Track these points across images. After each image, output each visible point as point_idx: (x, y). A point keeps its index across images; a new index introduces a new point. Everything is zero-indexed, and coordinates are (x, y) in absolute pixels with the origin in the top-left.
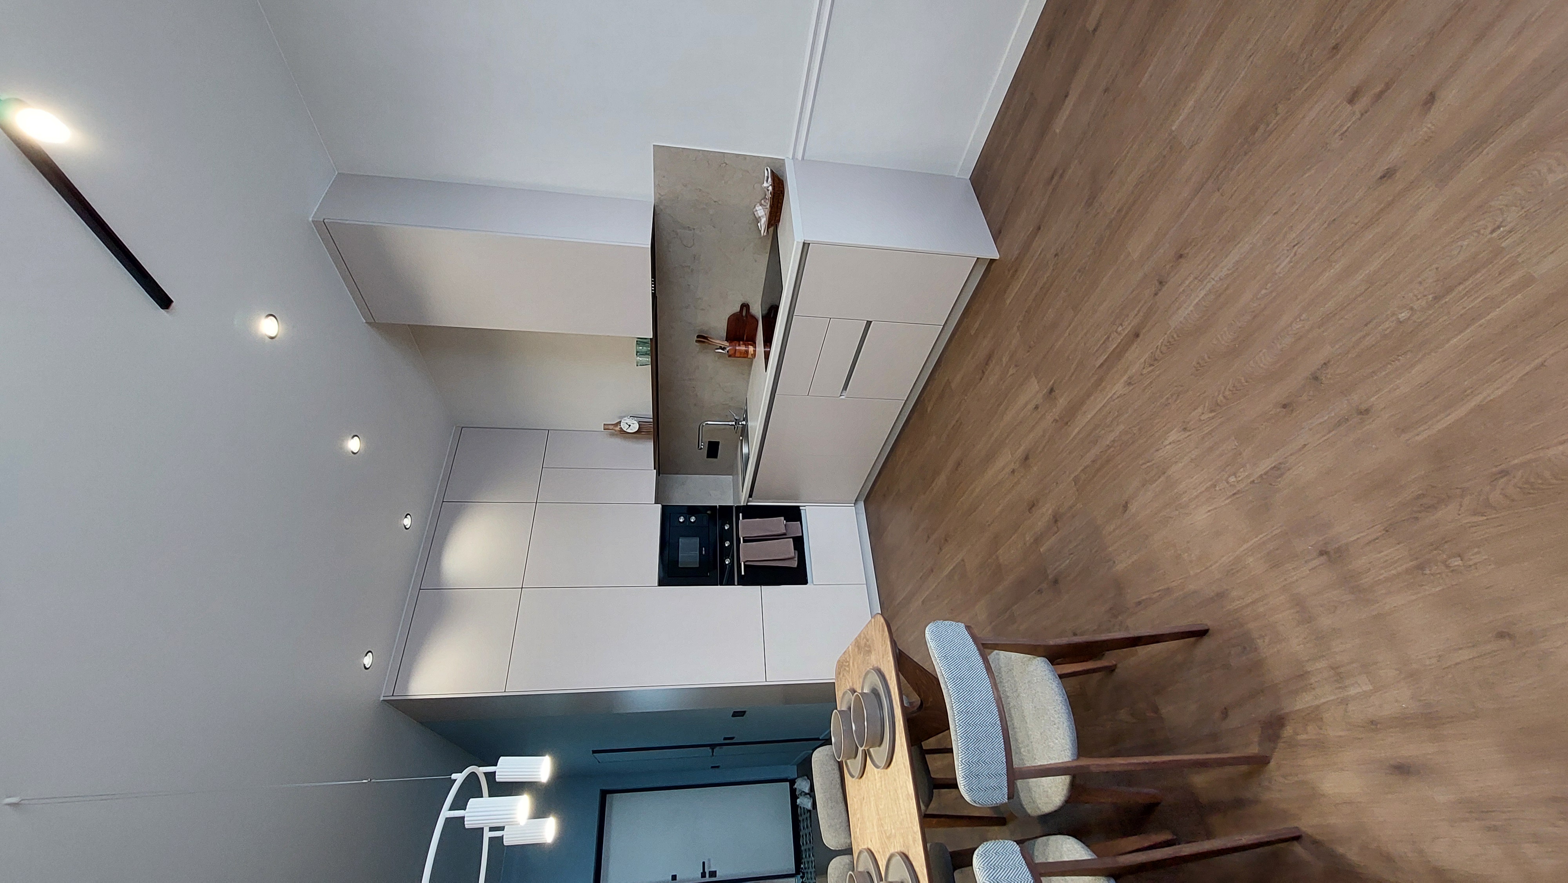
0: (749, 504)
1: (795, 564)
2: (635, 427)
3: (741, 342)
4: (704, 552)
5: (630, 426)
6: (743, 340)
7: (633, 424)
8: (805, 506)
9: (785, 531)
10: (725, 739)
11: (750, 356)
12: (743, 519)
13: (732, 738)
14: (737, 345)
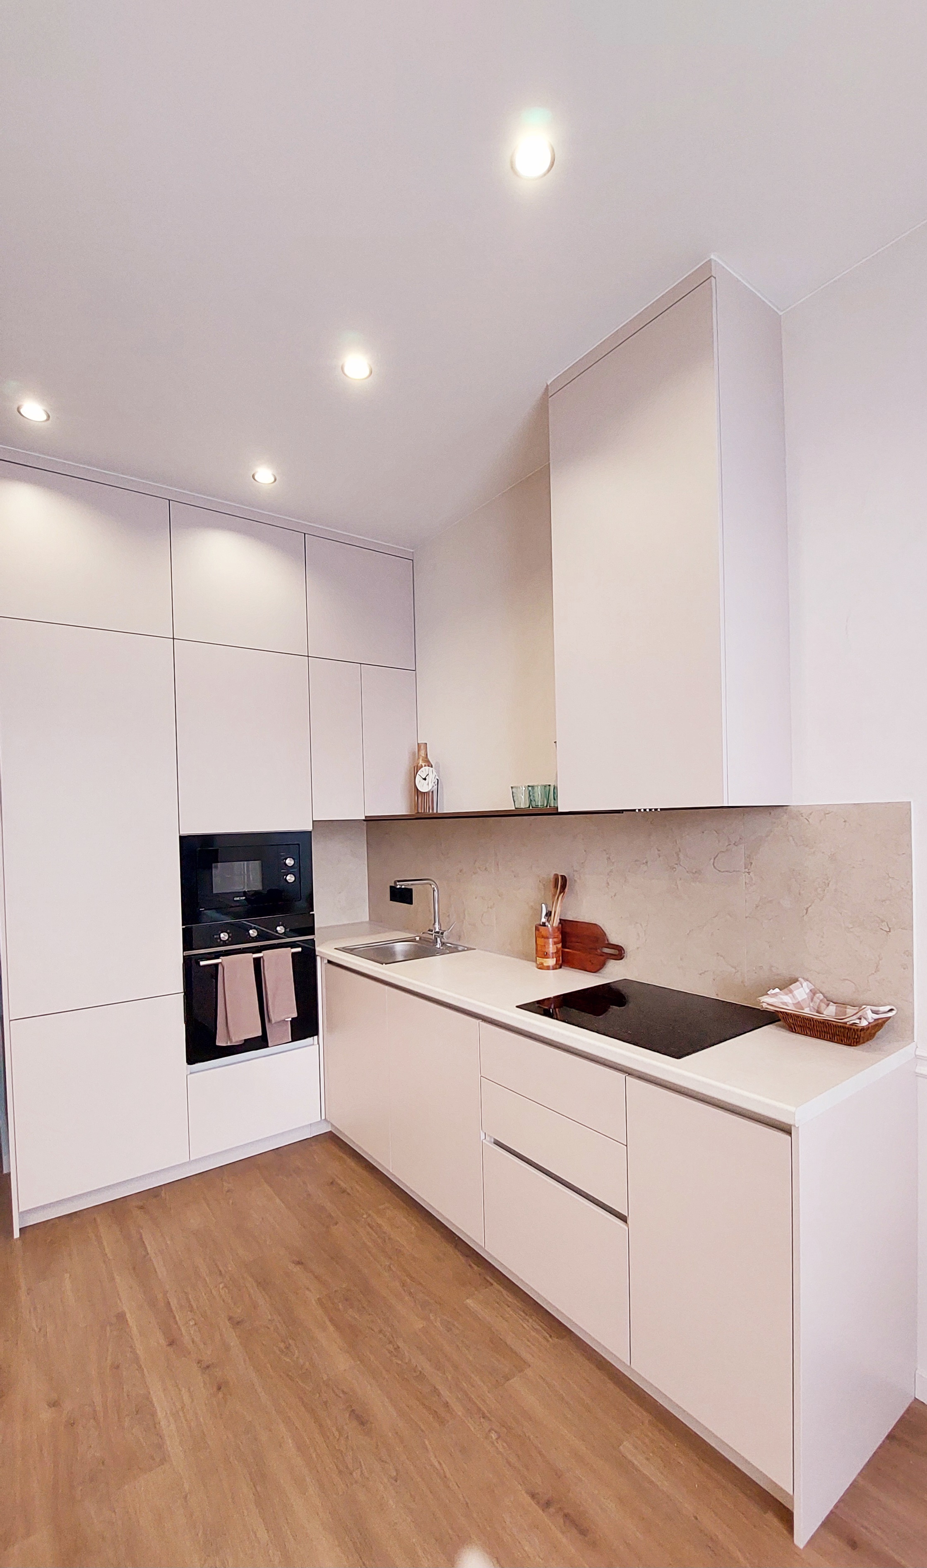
0: (318, 959)
1: (221, 1042)
2: (423, 787)
3: (560, 946)
4: (238, 899)
5: (425, 779)
7: (428, 784)
8: (318, 1043)
9: (273, 1021)
11: (539, 960)
12: (293, 954)
14: (555, 940)
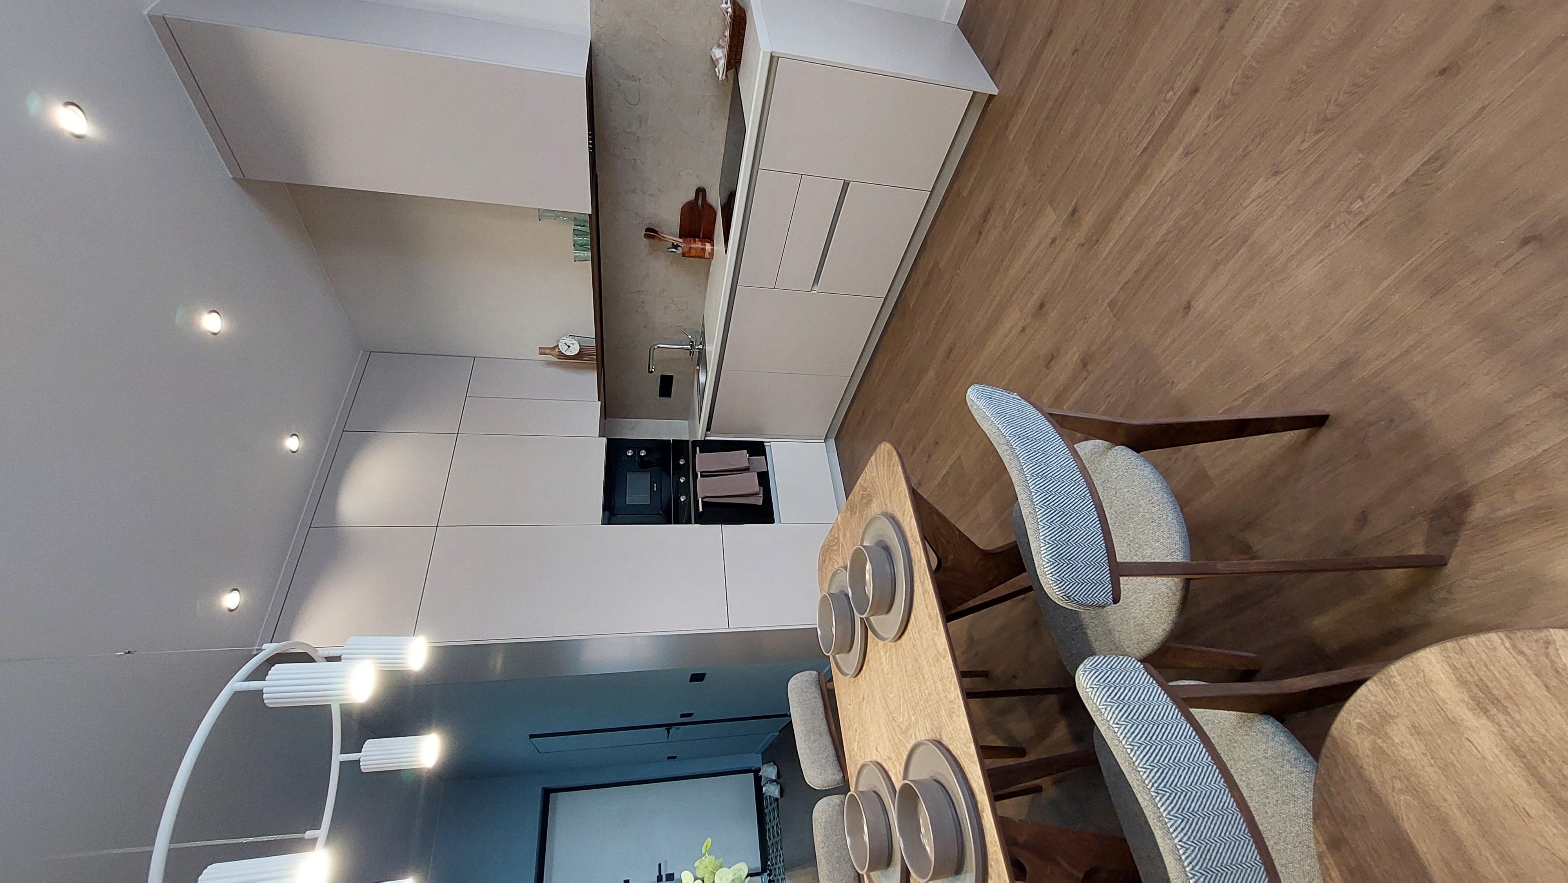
0: (707, 438)
1: (759, 501)
2: (575, 350)
3: (697, 239)
4: (655, 488)
5: (569, 347)
6: (699, 237)
7: (573, 344)
8: (770, 442)
9: (748, 465)
10: (683, 716)
11: (707, 255)
12: (701, 452)
13: (690, 715)
14: (692, 242)
